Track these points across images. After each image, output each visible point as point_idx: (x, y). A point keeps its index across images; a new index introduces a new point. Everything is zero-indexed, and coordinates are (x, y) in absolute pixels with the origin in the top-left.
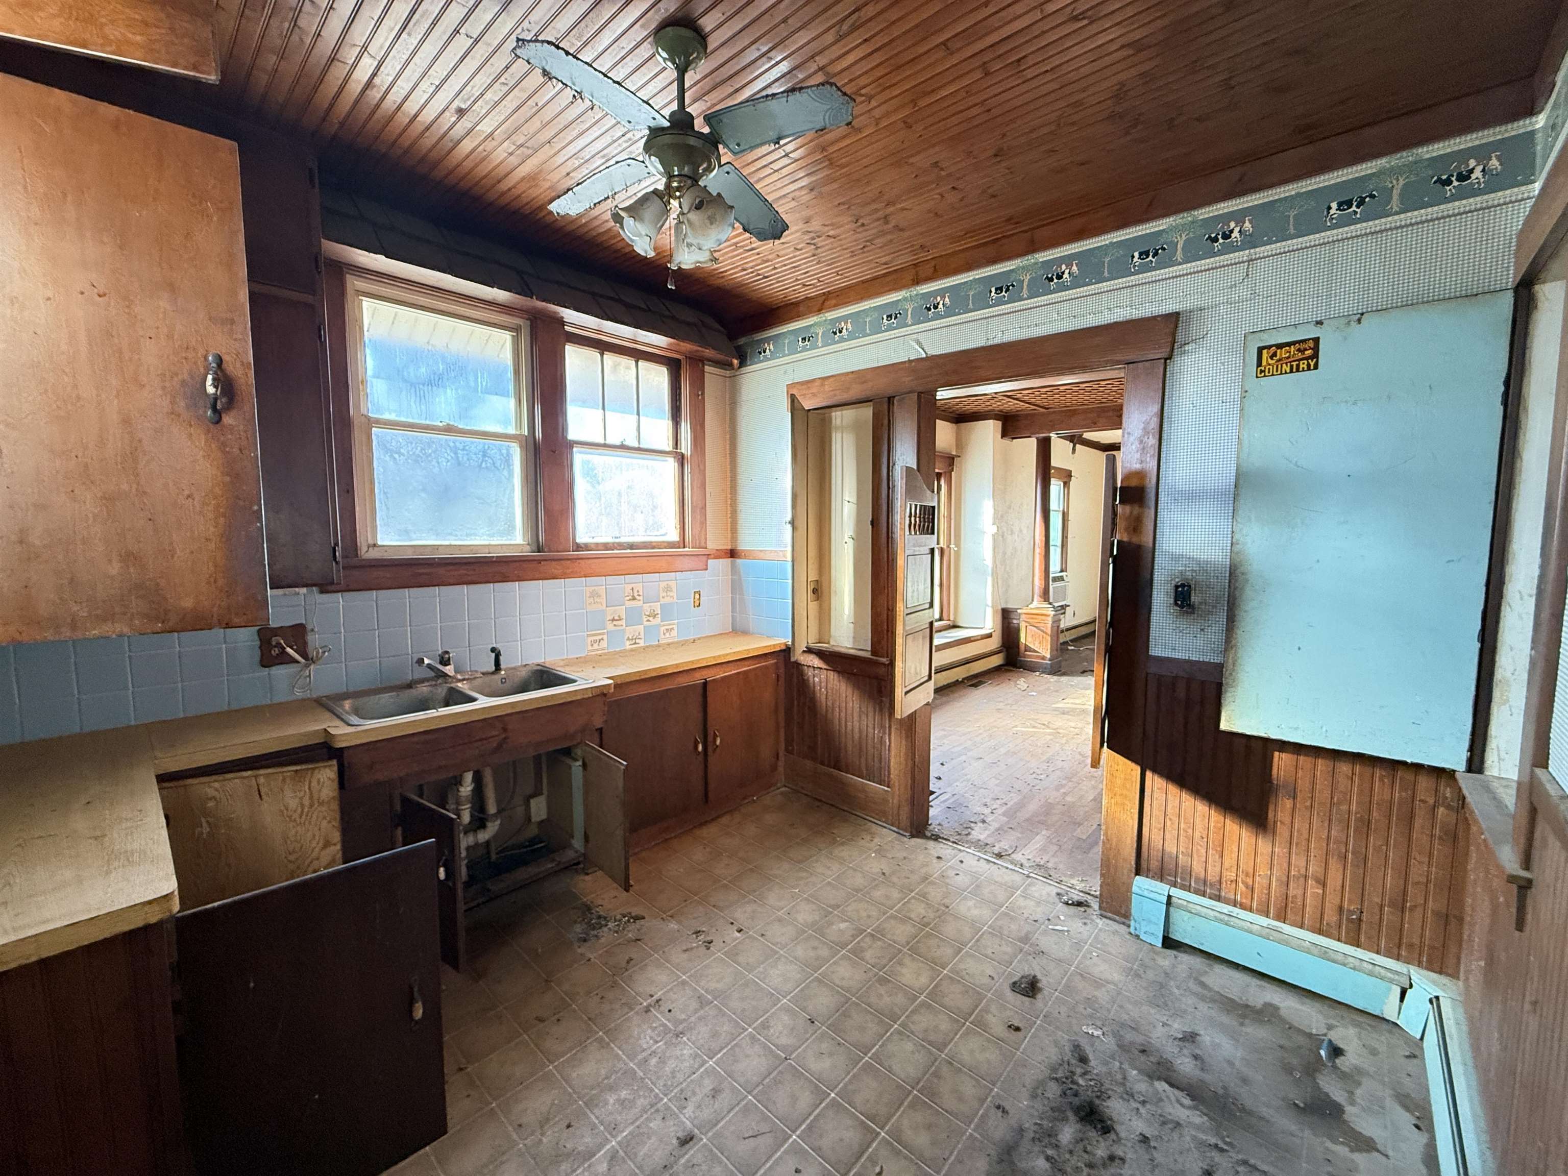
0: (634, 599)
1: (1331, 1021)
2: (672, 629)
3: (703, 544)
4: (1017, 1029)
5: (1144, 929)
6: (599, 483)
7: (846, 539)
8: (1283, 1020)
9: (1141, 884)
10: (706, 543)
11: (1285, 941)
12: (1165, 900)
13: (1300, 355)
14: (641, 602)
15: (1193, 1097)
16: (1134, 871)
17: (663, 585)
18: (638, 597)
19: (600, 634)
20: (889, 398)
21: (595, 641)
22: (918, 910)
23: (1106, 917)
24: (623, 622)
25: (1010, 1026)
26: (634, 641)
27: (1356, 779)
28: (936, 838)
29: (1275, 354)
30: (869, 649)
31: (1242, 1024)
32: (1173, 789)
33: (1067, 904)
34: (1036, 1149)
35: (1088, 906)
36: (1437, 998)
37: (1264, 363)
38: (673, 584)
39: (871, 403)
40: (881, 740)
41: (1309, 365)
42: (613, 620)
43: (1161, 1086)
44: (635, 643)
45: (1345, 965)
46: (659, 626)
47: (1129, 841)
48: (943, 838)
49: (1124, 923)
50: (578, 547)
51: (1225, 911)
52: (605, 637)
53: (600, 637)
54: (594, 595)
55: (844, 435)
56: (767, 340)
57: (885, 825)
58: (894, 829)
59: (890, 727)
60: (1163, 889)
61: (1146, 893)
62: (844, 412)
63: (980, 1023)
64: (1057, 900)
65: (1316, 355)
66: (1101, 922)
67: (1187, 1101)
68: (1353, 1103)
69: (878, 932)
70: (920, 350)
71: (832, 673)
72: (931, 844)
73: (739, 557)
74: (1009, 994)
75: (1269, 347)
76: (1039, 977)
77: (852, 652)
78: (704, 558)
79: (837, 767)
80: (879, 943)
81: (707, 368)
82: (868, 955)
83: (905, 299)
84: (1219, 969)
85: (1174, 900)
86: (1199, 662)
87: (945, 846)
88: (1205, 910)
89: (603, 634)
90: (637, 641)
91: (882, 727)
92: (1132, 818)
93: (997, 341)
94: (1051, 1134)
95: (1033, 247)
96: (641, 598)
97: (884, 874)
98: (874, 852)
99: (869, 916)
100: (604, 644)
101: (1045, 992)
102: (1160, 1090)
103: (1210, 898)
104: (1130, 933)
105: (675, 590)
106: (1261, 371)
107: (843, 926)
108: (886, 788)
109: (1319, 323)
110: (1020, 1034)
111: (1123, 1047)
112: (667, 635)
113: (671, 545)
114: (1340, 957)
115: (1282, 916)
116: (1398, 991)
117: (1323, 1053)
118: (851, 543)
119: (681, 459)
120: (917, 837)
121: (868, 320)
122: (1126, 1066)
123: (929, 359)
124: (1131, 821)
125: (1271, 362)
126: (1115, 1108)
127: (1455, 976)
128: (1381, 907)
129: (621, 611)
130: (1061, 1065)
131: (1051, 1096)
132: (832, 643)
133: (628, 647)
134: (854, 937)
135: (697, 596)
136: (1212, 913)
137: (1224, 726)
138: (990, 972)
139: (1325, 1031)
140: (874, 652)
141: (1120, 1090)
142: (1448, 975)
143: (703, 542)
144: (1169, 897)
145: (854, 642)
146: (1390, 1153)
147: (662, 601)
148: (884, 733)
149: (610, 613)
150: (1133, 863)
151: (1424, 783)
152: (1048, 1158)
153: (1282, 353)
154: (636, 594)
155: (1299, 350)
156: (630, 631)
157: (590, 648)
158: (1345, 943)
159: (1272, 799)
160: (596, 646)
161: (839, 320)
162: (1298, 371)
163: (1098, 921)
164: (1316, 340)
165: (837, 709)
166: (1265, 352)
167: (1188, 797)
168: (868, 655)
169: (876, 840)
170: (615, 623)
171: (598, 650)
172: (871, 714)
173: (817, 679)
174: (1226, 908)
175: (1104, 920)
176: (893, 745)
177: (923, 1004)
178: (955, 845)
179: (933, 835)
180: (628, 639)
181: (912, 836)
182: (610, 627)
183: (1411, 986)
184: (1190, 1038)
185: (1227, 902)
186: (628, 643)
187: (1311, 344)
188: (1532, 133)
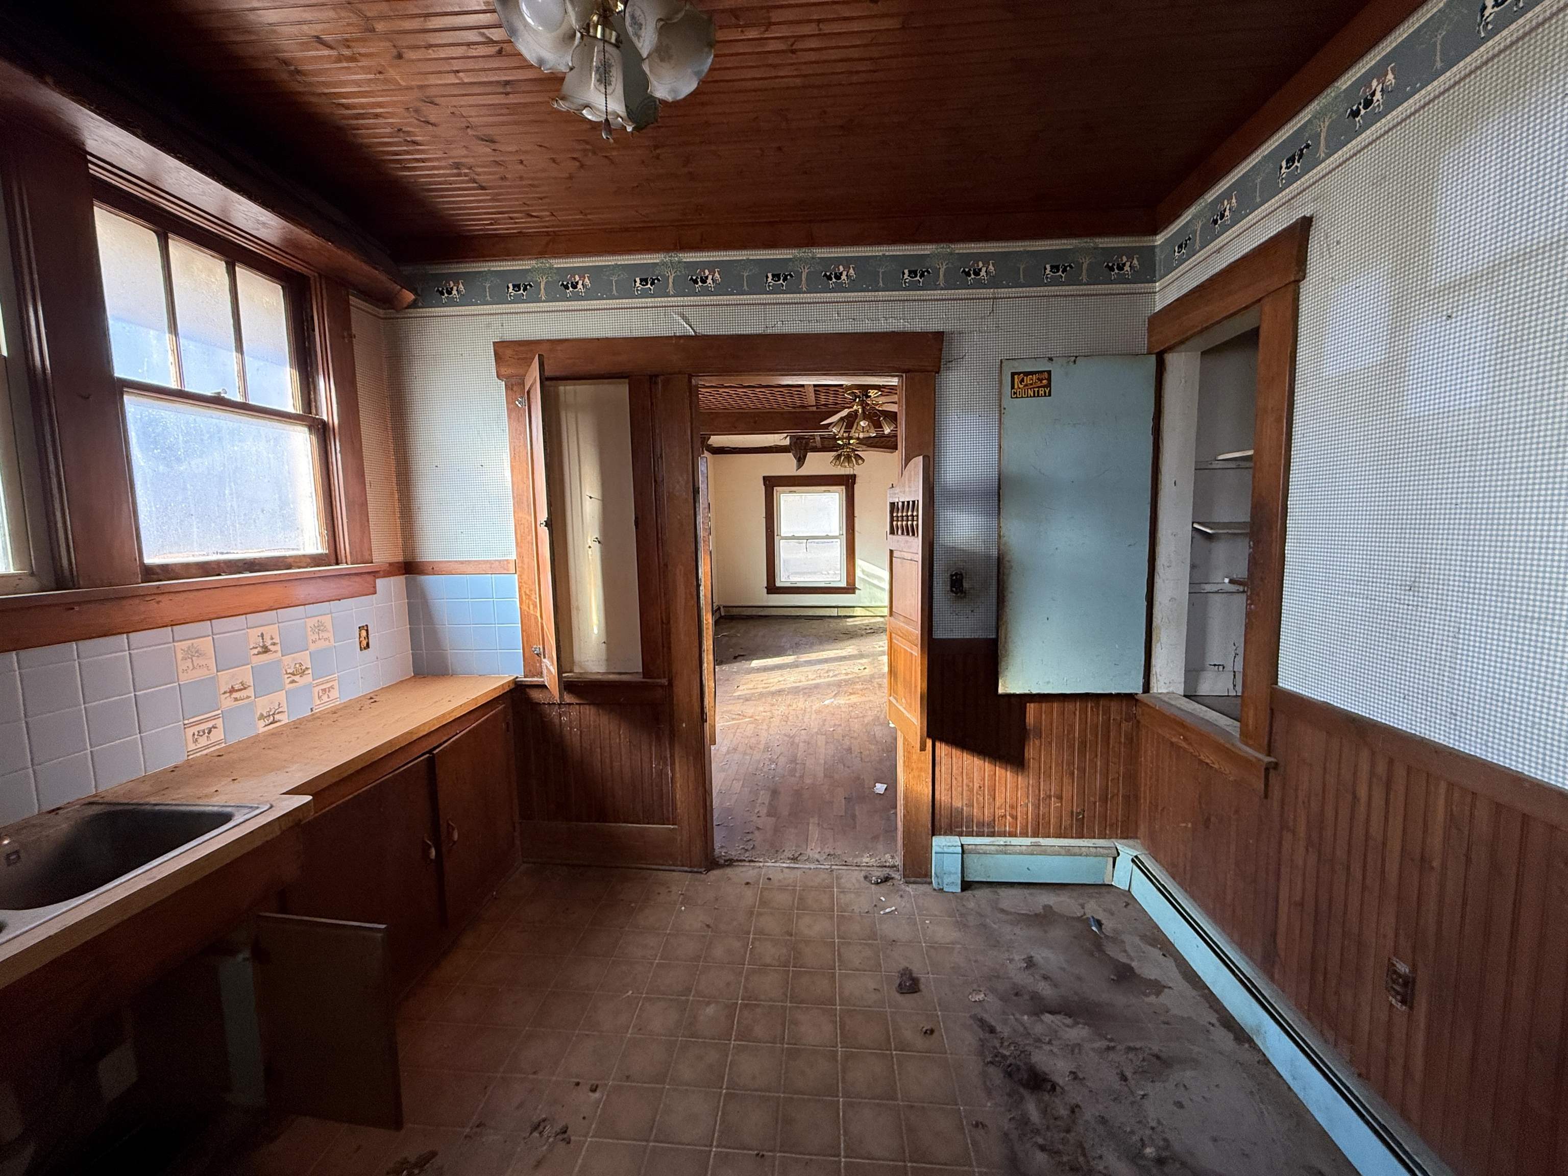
0: (266, 650)
1: (1081, 901)
2: (332, 687)
3: (367, 557)
4: (932, 1031)
5: (946, 881)
6: (178, 460)
7: (590, 543)
8: (1062, 916)
9: (940, 843)
10: (371, 555)
11: (1044, 852)
12: (959, 850)
13: (1039, 384)
14: (279, 654)
15: (1069, 1015)
16: (930, 832)
17: (311, 622)
18: (271, 648)
19: (207, 720)
20: (651, 377)
21: (201, 733)
22: (770, 952)
23: (911, 883)
24: (250, 692)
25: (926, 1033)
26: (271, 717)
27: (1078, 713)
28: (730, 863)
29: (1022, 380)
30: (641, 670)
31: (1046, 932)
32: (956, 752)
33: (877, 883)
34: (1028, 1145)
35: (892, 878)
36: (1136, 857)
37: (1016, 387)
38: (327, 620)
39: (627, 380)
40: (661, 773)
41: (1045, 392)
42: (233, 690)
43: (1048, 1017)
44: (274, 722)
45: (1080, 855)
46: (309, 687)
47: (925, 808)
48: (737, 861)
49: (925, 883)
50: (150, 573)
51: (1002, 843)
52: (219, 722)
53: (210, 725)
54: (193, 654)
55: (579, 416)
56: (456, 278)
57: (673, 868)
58: (686, 869)
59: (672, 756)
60: (955, 841)
61: (946, 850)
62: (578, 387)
63: (903, 1046)
64: (868, 884)
65: (1049, 385)
66: (910, 889)
67: (1069, 1021)
68: (1132, 960)
69: (749, 998)
70: (689, 328)
71: (587, 707)
72: (729, 871)
73: (422, 573)
74: (899, 998)
75: (1018, 374)
76: (908, 965)
77: (612, 677)
78: (369, 578)
79: (603, 816)
80: (759, 1010)
81: (353, 300)
82: (759, 1031)
83: (664, 264)
84: (1004, 892)
85: (966, 847)
86: (970, 639)
87: (744, 869)
88: (988, 848)
89: (215, 717)
90: (277, 717)
91: (662, 758)
92: (927, 787)
93: (776, 331)
94: (1024, 1121)
95: (811, 242)
96: (278, 648)
97: (708, 926)
98: (682, 904)
99: (728, 984)
100: (217, 735)
101: (923, 980)
102: (1049, 1022)
103: (988, 836)
104: (935, 890)
105: (330, 627)
106: (1015, 393)
107: (710, 1010)
108: (672, 827)
109: (1051, 359)
110: (936, 1034)
111: (1004, 999)
112: (325, 698)
113: (317, 560)
114: (1077, 850)
115: (1036, 834)
116: (1111, 859)
117: (1094, 928)
118: (596, 547)
119: (321, 430)
120: (713, 869)
121: (614, 279)
122: (1018, 1016)
123: (697, 337)
124: (926, 790)
125: (1021, 386)
126: (1041, 1059)
127: (1135, 837)
128: (1095, 803)
129: (245, 674)
130: (983, 1046)
131: (998, 1082)
132: (577, 670)
133: (262, 730)
134: (731, 1017)
135: (364, 633)
136: (993, 848)
137: (1001, 690)
138: (872, 985)
139: (1082, 911)
140: (646, 672)
141: (1031, 1041)
142: (1131, 838)
143: (366, 554)
144: (962, 846)
145: (608, 665)
146: (1171, 985)
147: (313, 647)
148: (665, 764)
149: (225, 680)
150: (930, 825)
151: (1114, 706)
152: (1042, 1148)
153: (1028, 380)
154: (268, 643)
155: (1038, 379)
156: (263, 705)
157: (192, 746)
158: (1076, 838)
159: (1027, 743)
160: (203, 741)
161: (573, 271)
162: (1038, 396)
163: (907, 889)
164: (1049, 372)
165: (598, 750)
166: (1016, 377)
167: (969, 757)
168: (639, 678)
169: (674, 889)
170: (235, 695)
171: (207, 747)
172: (645, 747)
173: (564, 719)
174: (1001, 841)
175: (910, 886)
176: (678, 775)
177: (848, 1057)
178: (752, 864)
179: (726, 861)
180: (262, 717)
181: (708, 870)
182: (227, 703)
183: (1119, 854)
184: (1030, 963)
185: (1003, 834)
186: (262, 723)
187: (1046, 375)
188: (1154, 247)
